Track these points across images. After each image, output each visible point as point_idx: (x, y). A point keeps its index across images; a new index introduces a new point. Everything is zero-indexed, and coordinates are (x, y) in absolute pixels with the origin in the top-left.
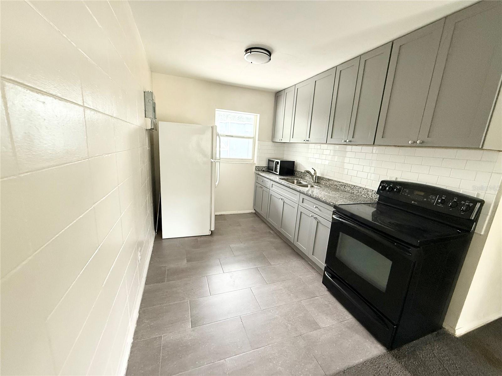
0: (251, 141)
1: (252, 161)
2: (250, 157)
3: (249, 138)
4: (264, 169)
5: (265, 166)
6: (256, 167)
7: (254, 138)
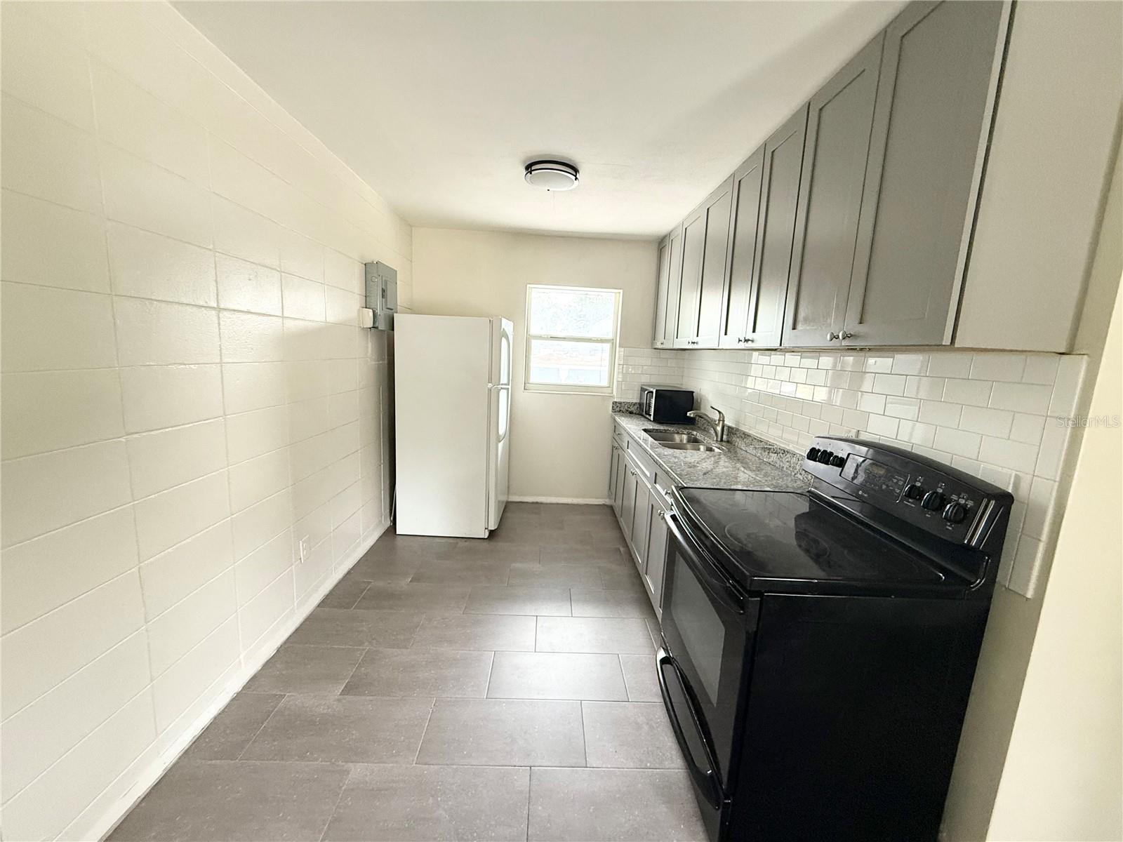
0: (607, 346)
1: (609, 390)
2: (605, 383)
3: (602, 341)
4: (632, 409)
5: (634, 401)
6: (615, 403)
7: (612, 341)
